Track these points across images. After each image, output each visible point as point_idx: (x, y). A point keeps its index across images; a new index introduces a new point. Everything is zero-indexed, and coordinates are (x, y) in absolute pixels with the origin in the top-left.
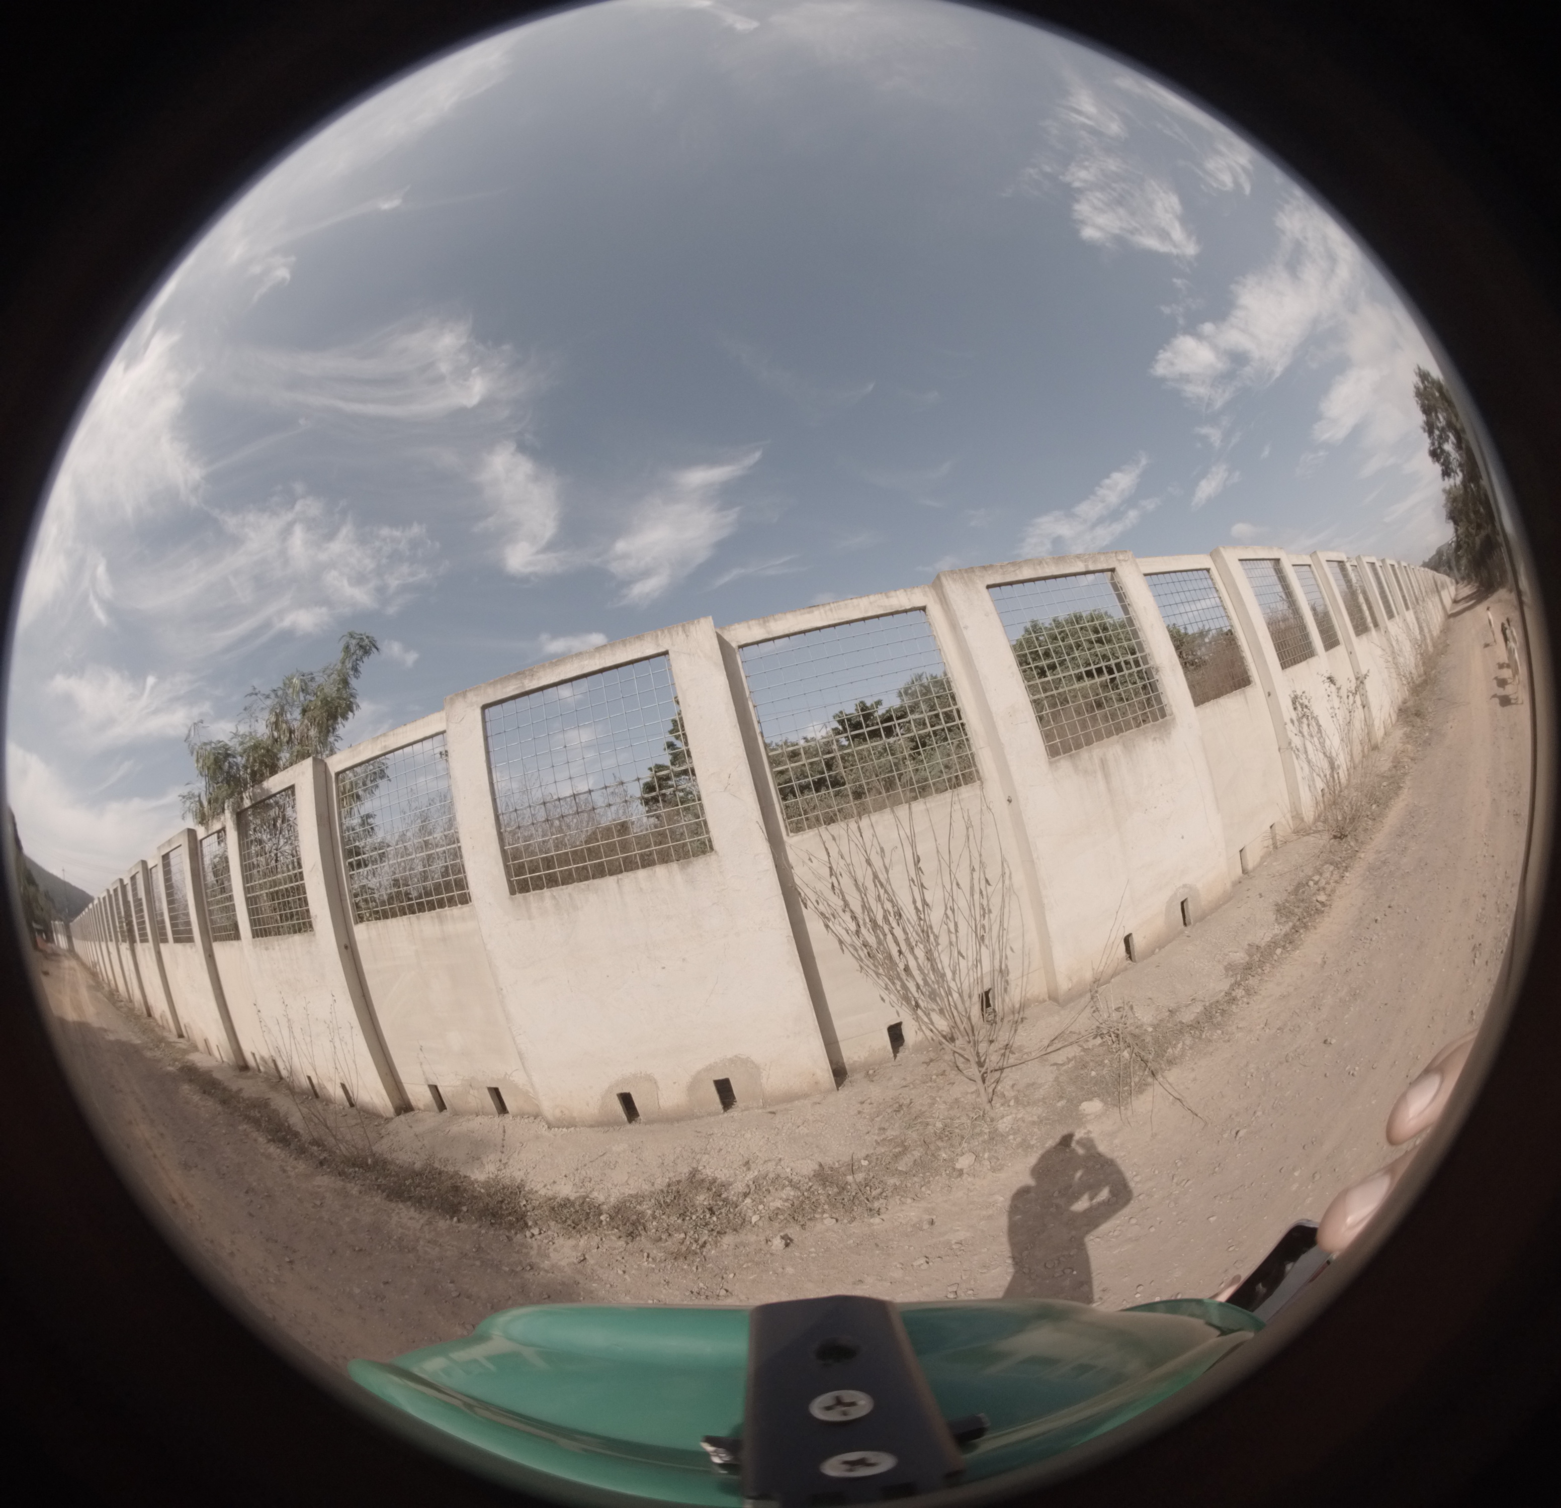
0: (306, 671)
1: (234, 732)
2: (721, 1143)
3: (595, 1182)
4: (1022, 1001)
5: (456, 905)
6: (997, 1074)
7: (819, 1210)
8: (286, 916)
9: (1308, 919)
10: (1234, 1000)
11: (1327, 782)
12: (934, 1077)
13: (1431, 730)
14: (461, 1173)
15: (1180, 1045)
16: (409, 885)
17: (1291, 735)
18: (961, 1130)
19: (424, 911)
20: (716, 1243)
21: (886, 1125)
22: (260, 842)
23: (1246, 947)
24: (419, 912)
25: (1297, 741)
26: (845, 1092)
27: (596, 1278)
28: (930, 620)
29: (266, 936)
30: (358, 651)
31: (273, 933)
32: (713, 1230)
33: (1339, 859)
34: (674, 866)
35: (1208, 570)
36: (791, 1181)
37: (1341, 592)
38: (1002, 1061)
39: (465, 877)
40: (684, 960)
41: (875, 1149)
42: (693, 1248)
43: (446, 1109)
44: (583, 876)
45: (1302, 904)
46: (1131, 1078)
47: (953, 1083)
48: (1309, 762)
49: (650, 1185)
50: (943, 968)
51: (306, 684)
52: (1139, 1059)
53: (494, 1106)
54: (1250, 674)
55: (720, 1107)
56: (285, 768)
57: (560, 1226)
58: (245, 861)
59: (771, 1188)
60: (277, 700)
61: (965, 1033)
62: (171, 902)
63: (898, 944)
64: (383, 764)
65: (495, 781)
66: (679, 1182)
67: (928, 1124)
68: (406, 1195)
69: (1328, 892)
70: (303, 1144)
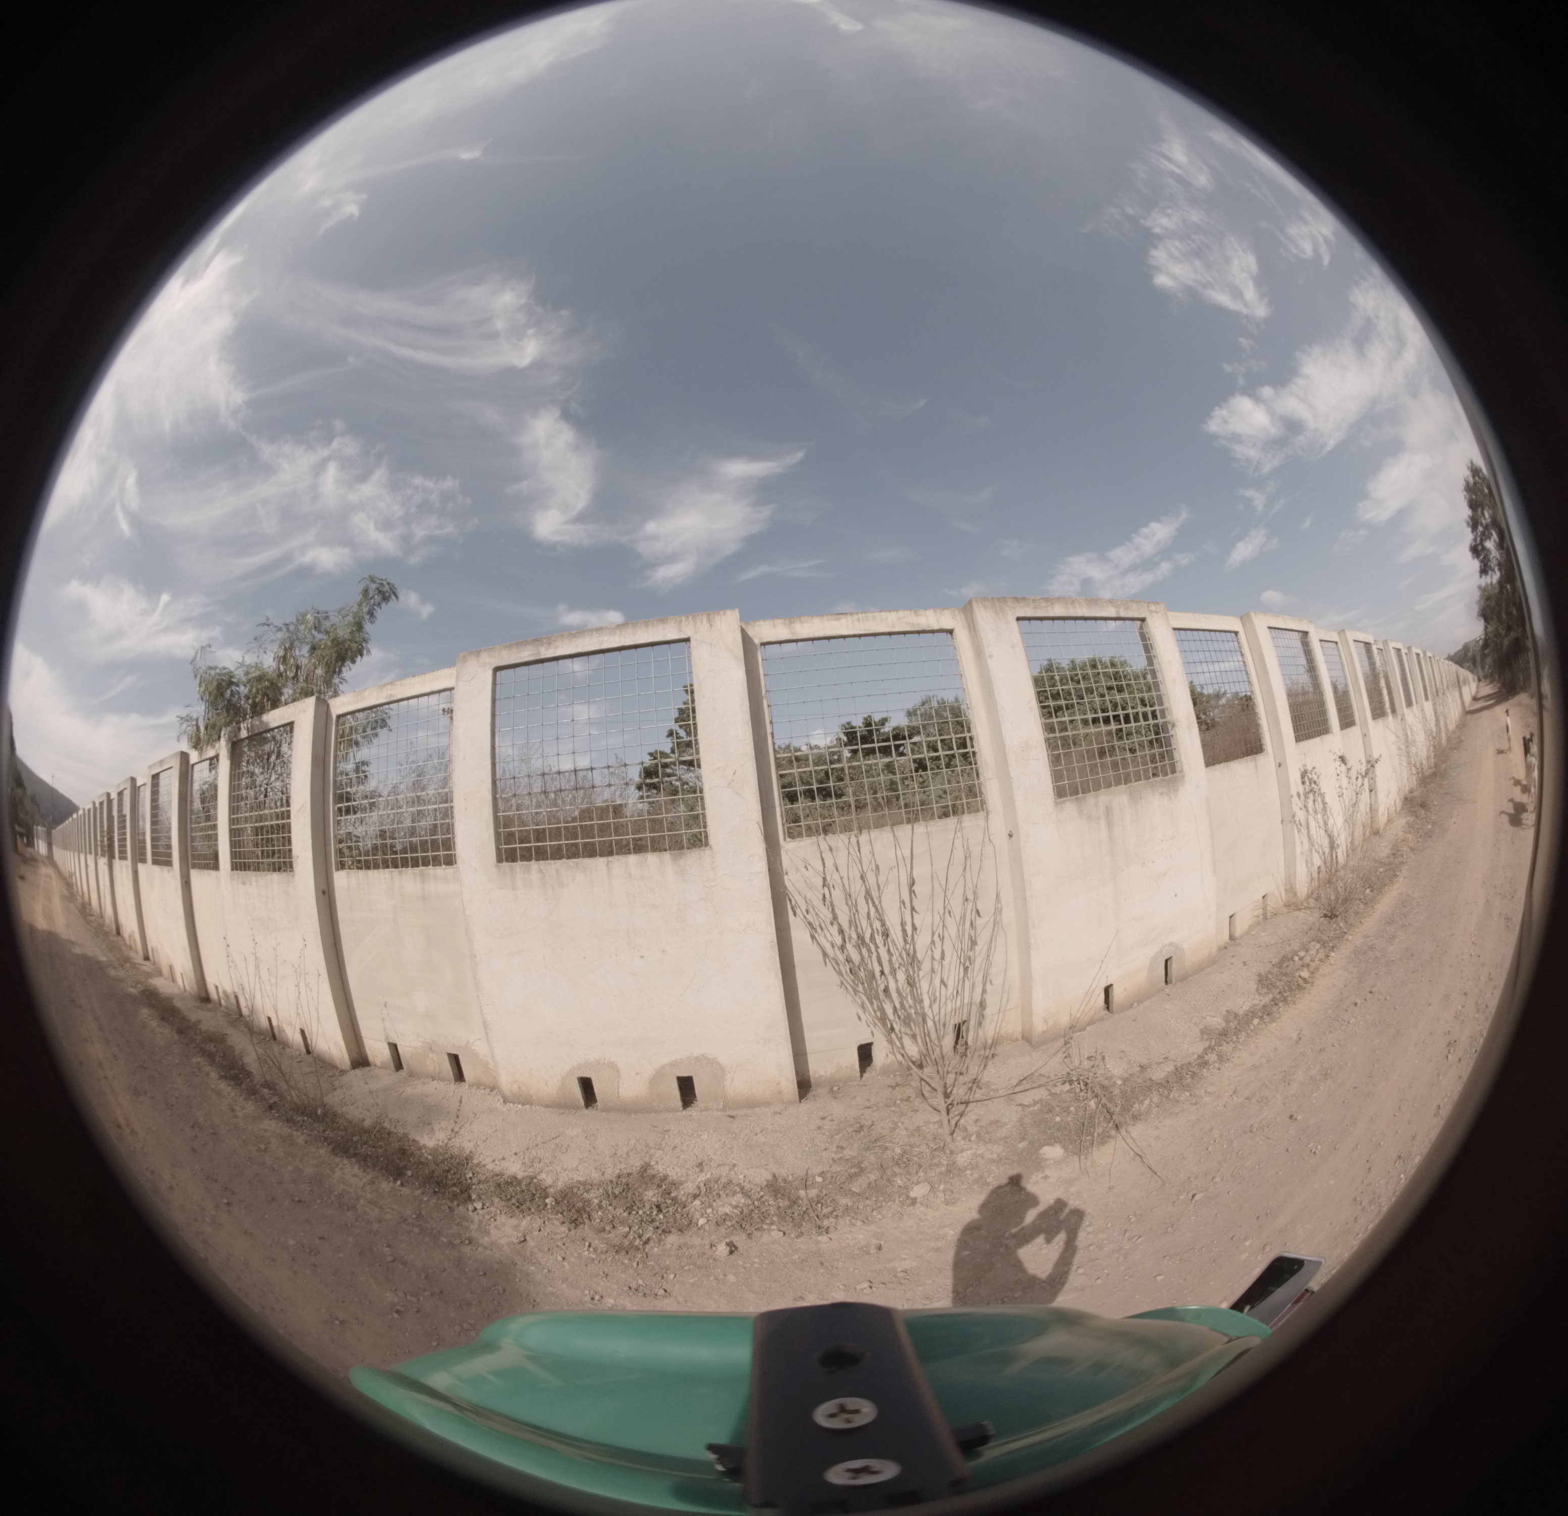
0: (321, 609)
1: (240, 660)
2: (677, 1141)
3: (545, 1163)
4: (996, 1037)
5: (440, 865)
6: (962, 1107)
7: (768, 1221)
8: (268, 853)
9: (1288, 993)
10: (1205, 1064)
11: (1325, 861)
12: (898, 1102)
13: (1434, 823)
14: (410, 1136)
15: (1147, 1102)
16: (395, 839)
17: (1296, 809)
18: (919, 1158)
19: (408, 867)
20: (660, 1241)
21: (845, 1144)
22: (252, 774)
23: (1224, 1013)
24: (402, 867)
25: (1301, 815)
26: (806, 1106)
27: (534, 1260)
28: (956, 644)
29: (245, 870)
30: (376, 596)
31: (252, 868)
32: (658, 1228)
33: (1327, 939)
34: (667, 856)
35: (1236, 633)
36: (743, 1189)
37: (1364, 674)
38: (968, 1094)
39: (454, 838)
40: (664, 951)
41: (831, 1166)
42: (636, 1244)
43: (403, 1068)
44: (573, 853)
45: (1284, 978)
46: (1094, 1128)
47: (917, 1111)
48: (1309, 837)
49: (600, 1174)
50: (922, 994)
51: (319, 622)
52: (1105, 1110)
53: (451, 1073)
54: (1263, 742)
55: (680, 1104)
56: (286, 704)
57: (503, 1203)
58: (234, 792)
59: (721, 1193)
60: (287, 634)
61: (934, 1063)
62: (154, 823)
63: (881, 964)
64: (386, 713)
65: (497, 745)
66: (629, 1174)
67: (886, 1149)
68: (352, 1151)
69: (1312, 968)
70: (255, 1085)
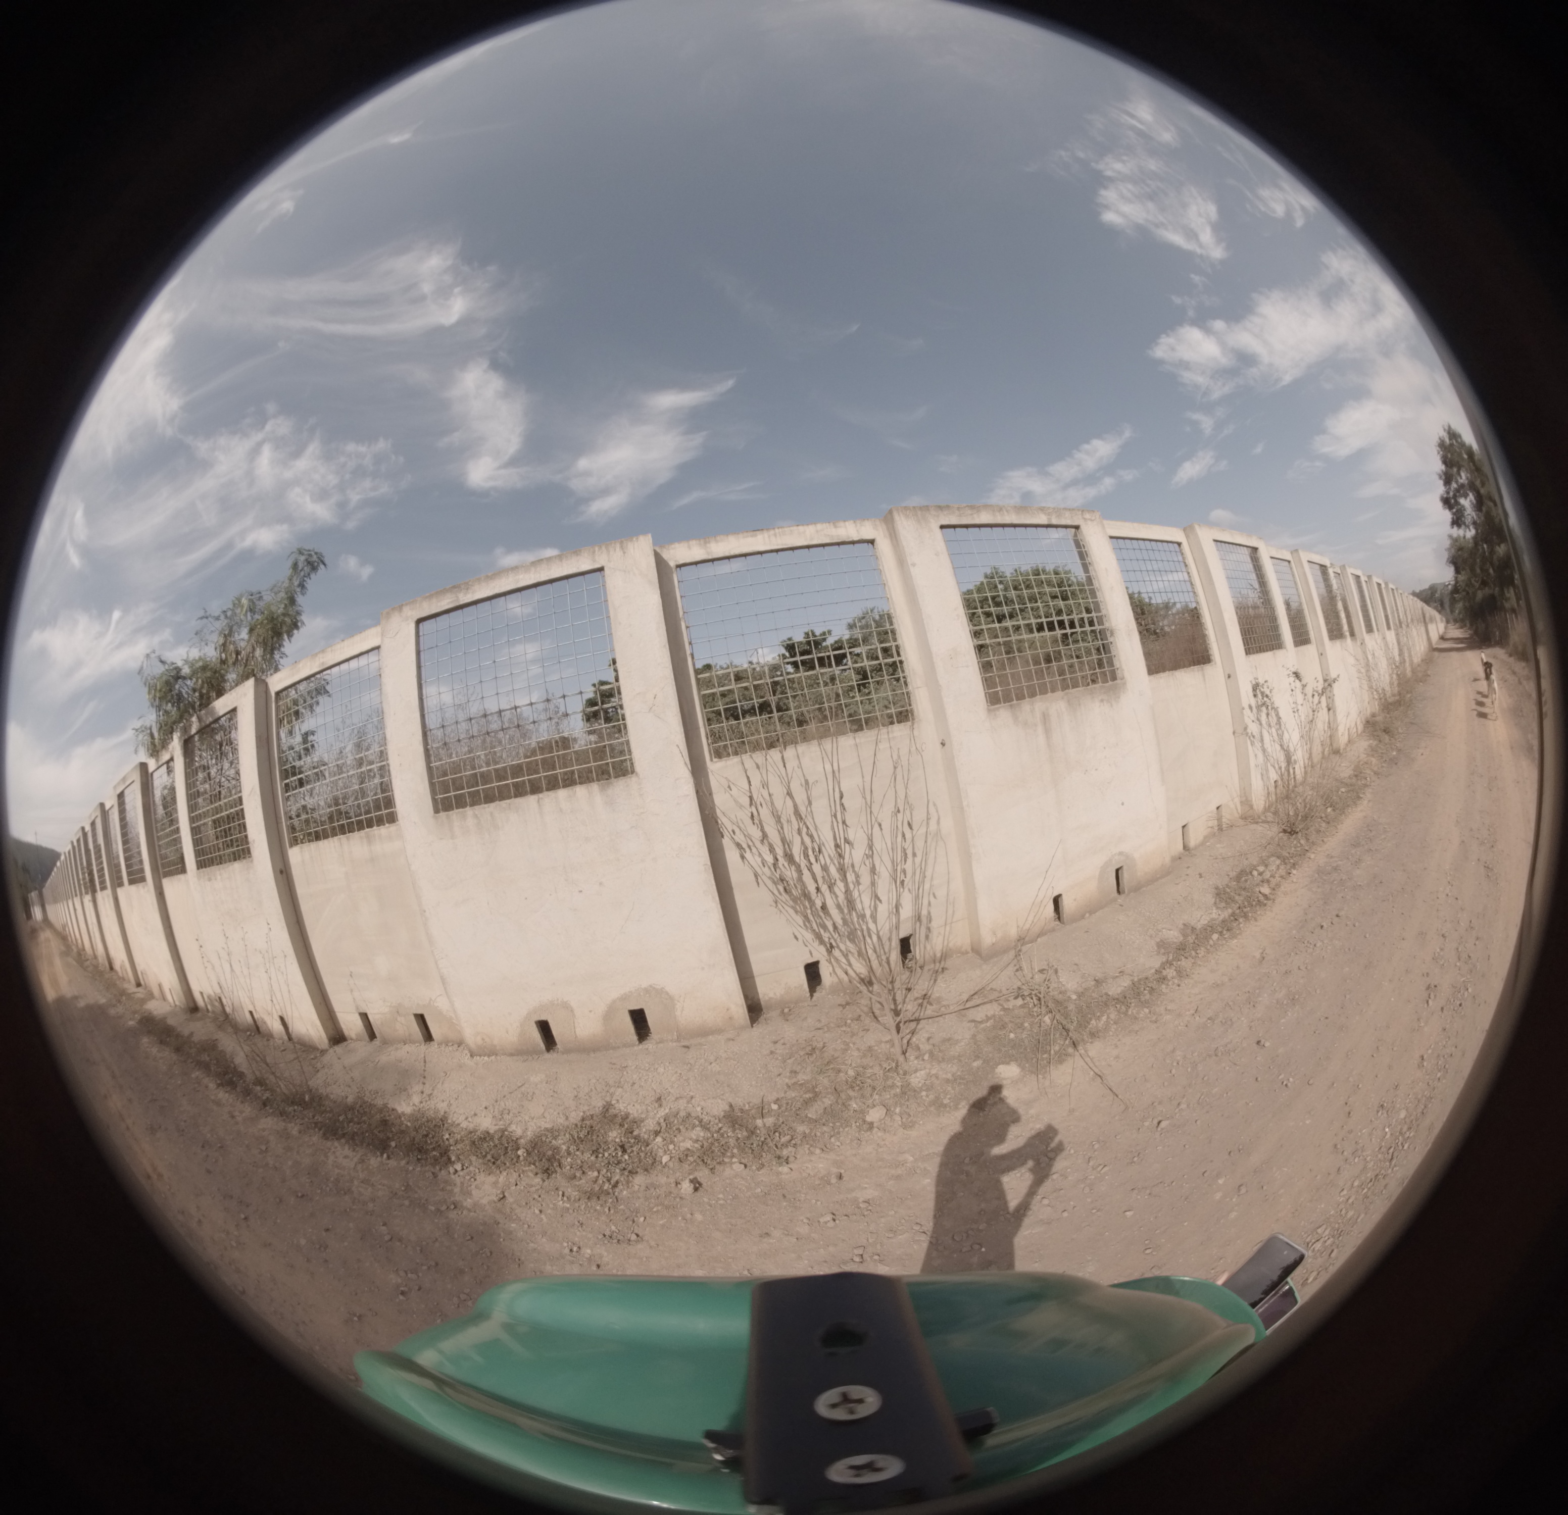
0: (254, 590)
1: (186, 656)
2: (635, 1076)
3: (513, 1114)
4: (944, 950)
5: (384, 824)
6: (913, 1025)
7: (729, 1154)
8: (227, 843)
9: (1249, 909)
10: (1164, 979)
11: (1282, 775)
12: (849, 1021)
13: (1399, 750)
14: (389, 1106)
15: (1104, 1018)
16: (348, 803)
17: (1248, 721)
18: (872, 1080)
19: (354, 831)
20: (628, 1182)
21: (798, 1068)
22: (206, 768)
23: (1181, 926)
25: (1253, 728)
26: (758, 1030)
27: (515, 1217)
28: (878, 554)
29: (209, 866)
30: (306, 568)
31: (215, 862)
32: (624, 1169)
33: (1287, 855)
34: (595, 787)
35: (1179, 544)
36: (701, 1121)
37: (1319, 595)
38: (919, 1011)
39: (393, 795)
40: (601, 884)
41: (785, 1092)
42: (605, 1188)
43: (376, 1037)
44: (505, 794)
45: (1243, 892)
46: (1051, 1046)
47: (868, 1030)
48: (1263, 750)
49: (564, 1118)
50: (863, 909)
51: (254, 603)
52: (1060, 1027)
53: (420, 1034)
54: (1211, 653)
55: (635, 1038)
56: (230, 690)
57: (481, 1161)
58: (191, 790)
59: (681, 1127)
60: (226, 622)
61: (883, 979)
62: (124, 835)
63: (816, 882)
64: (324, 679)
65: (424, 696)
66: (592, 1116)
67: (839, 1071)
68: (340, 1132)
69: (1272, 885)
70: (248, 1085)
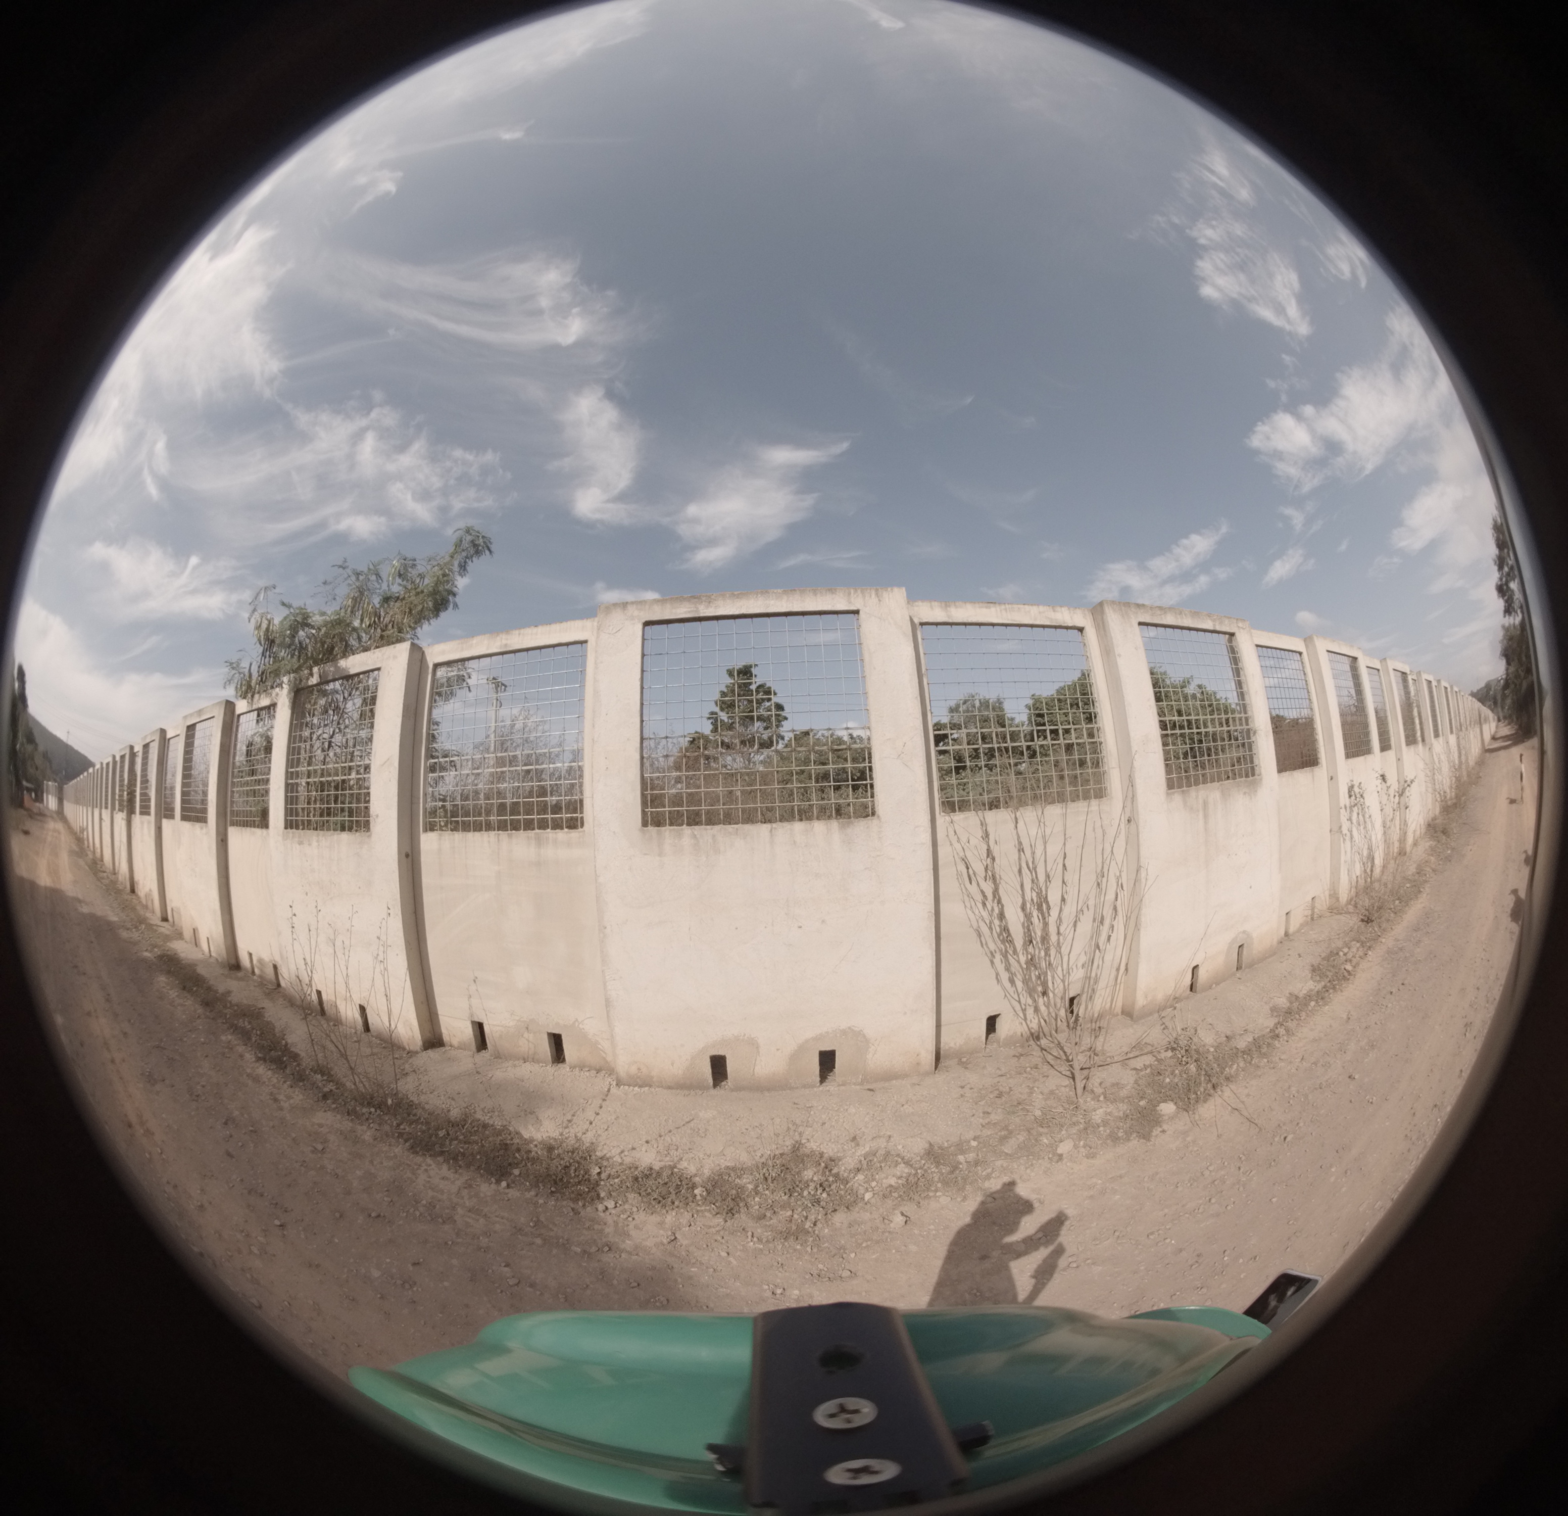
7: (934, 1188)
9: (1337, 982)
10: (1277, 1036)
11: (1364, 871)
17: (1342, 820)
20: (828, 1220)
23: (1288, 995)
25: (1346, 826)
27: (693, 1261)
31: (311, 826)
32: (823, 1207)
33: (1364, 941)
42: (805, 1227)
46: (1197, 1089)
54: (1319, 756)
59: (883, 1165)
62: (186, 776)
68: (437, 1148)
69: (1353, 964)
70: (304, 1070)
